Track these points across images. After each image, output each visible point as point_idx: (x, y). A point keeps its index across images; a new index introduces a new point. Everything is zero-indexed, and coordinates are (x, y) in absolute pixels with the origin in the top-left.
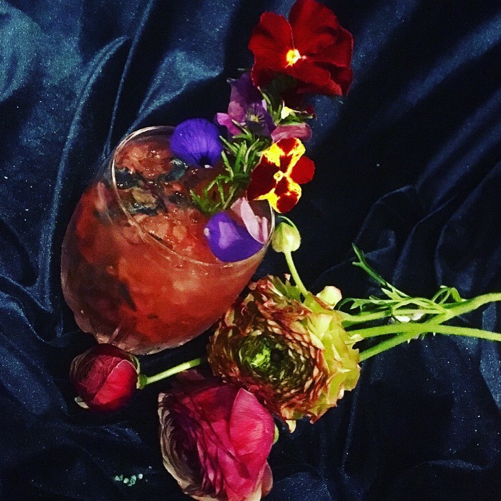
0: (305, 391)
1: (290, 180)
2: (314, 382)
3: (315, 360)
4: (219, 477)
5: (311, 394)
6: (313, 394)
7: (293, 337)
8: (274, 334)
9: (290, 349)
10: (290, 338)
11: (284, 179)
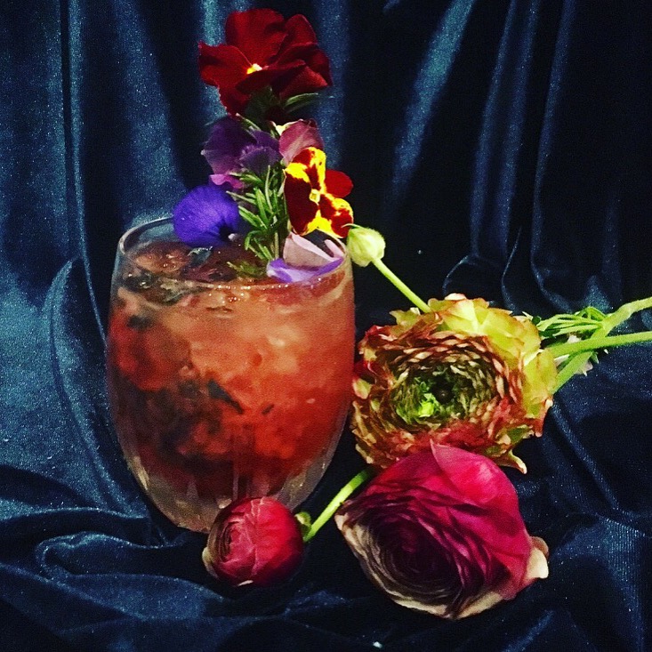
0: (502, 397)
1: (329, 196)
2: (504, 378)
3: (487, 354)
4: (474, 547)
5: (512, 395)
6: (515, 392)
7: (444, 346)
8: (422, 362)
9: (452, 364)
10: (442, 349)
11: (322, 197)
